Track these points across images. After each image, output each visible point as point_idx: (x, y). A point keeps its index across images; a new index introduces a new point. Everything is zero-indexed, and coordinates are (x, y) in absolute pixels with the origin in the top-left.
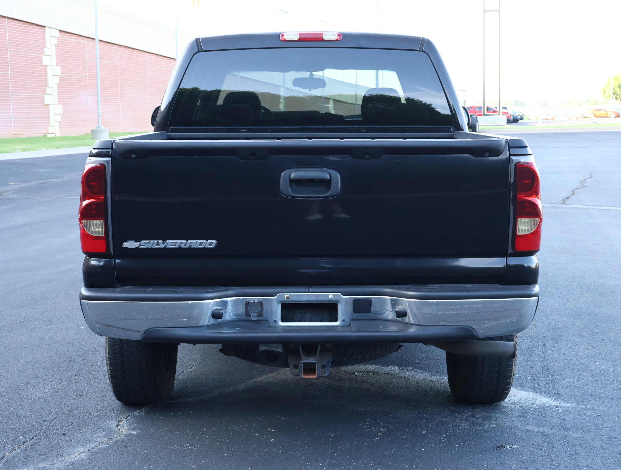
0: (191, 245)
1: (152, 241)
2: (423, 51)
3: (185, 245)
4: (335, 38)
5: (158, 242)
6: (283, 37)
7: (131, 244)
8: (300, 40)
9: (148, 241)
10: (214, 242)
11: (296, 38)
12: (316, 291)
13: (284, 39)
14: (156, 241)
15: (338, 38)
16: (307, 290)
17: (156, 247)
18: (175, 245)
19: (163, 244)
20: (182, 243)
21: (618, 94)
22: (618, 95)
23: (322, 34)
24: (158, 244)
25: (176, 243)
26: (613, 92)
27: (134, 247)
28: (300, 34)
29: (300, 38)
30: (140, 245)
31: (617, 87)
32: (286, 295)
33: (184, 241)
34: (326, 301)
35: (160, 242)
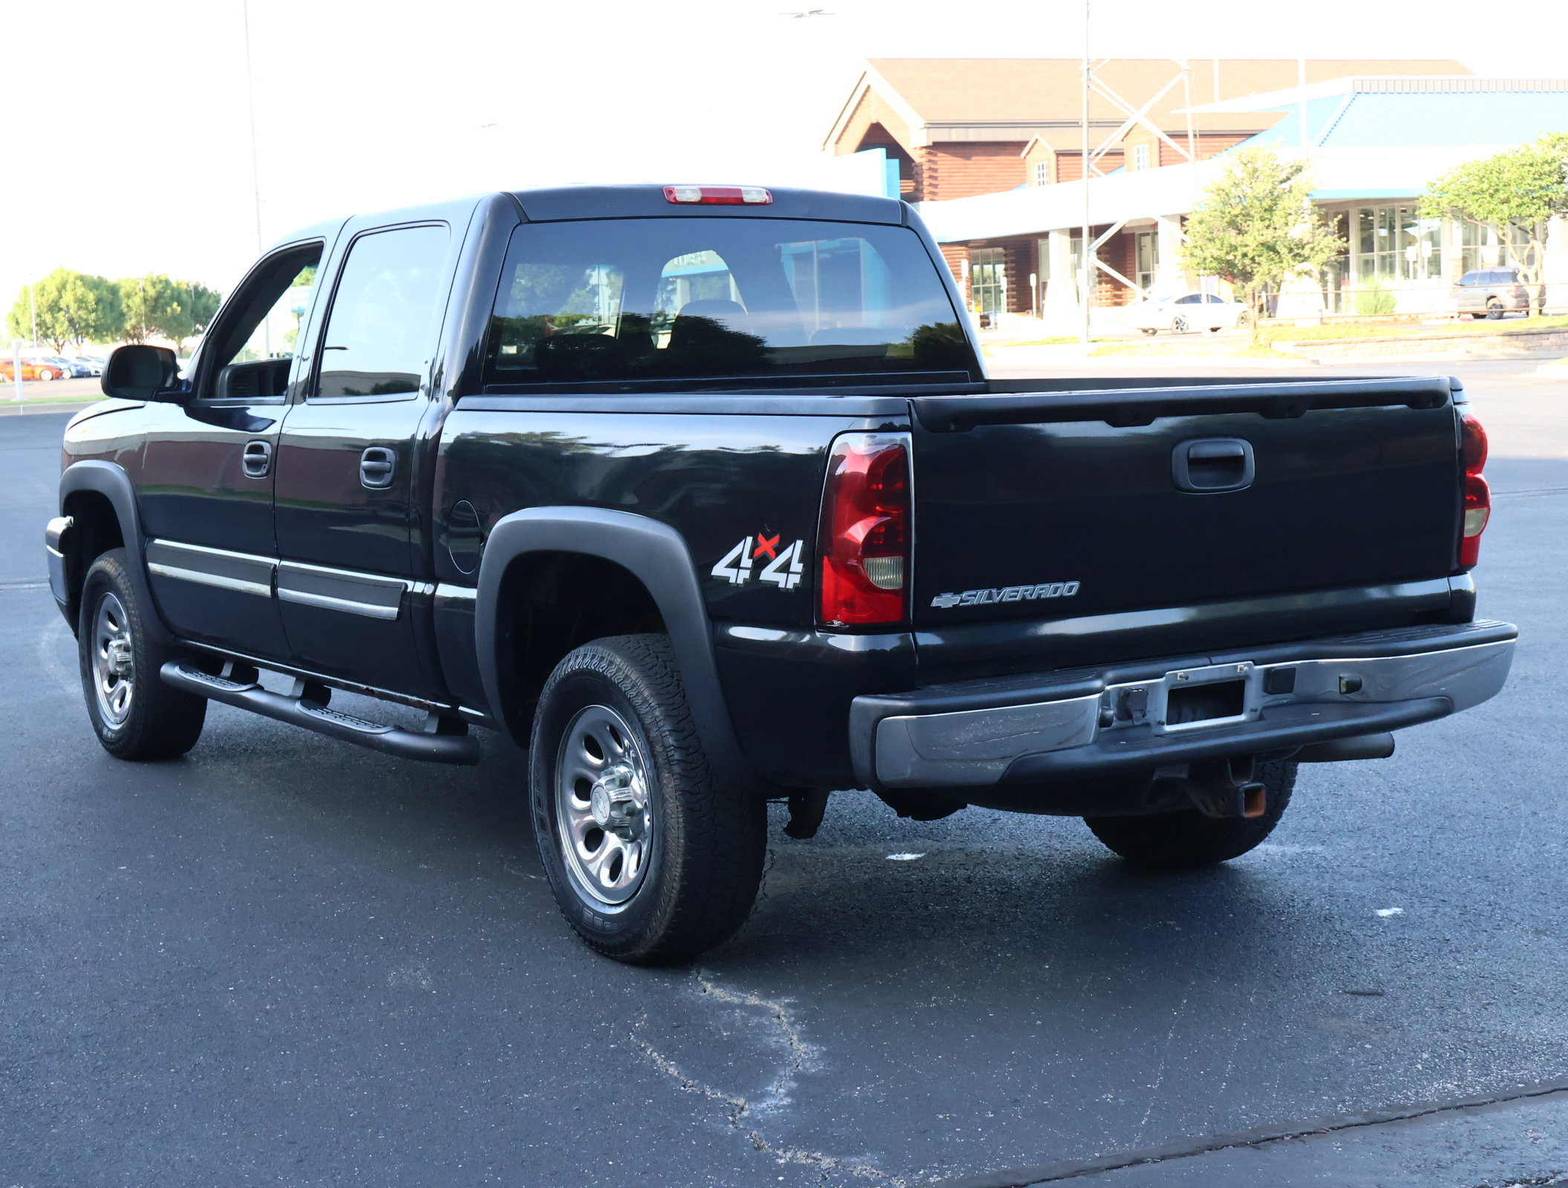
0: (1040, 594)
1: (980, 592)
2: (908, 227)
3: (1031, 595)
4: (763, 198)
5: (990, 592)
6: (672, 196)
7: (945, 601)
8: (705, 202)
9: (974, 593)
10: (1076, 584)
11: (695, 197)
12: (1221, 661)
13: (675, 199)
14: (986, 592)
15: (767, 197)
16: (1206, 660)
17: (986, 602)
18: (1016, 597)
19: (998, 594)
20: (1026, 591)
21: (49, 326)
22: (48, 328)
23: (739, 191)
24: (990, 597)
25: (1018, 592)
26: (38, 320)
27: (950, 606)
28: (703, 190)
29: (702, 198)
30: (961, 601)
31: (45, 310)
32: (1180, 673)
33: (1031, 587)
34: (1232, 678)
35: (994, 591)
